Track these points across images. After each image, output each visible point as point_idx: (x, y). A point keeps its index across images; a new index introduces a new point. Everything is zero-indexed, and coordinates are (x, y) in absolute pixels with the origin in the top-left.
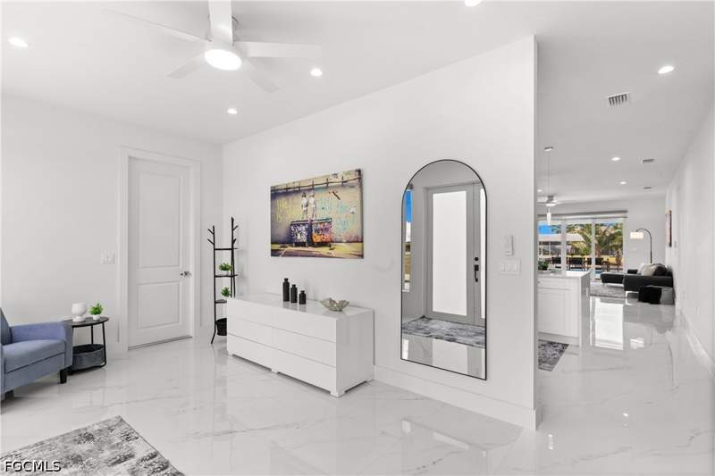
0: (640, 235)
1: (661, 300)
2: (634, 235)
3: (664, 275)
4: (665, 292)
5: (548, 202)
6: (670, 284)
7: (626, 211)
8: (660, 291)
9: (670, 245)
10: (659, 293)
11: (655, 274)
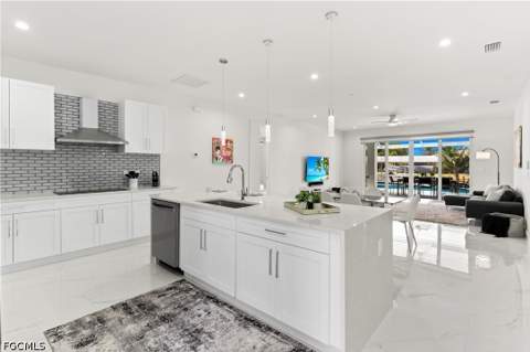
0: (487, 155)
1: (510, 232)
2: (480, 155)
3: (512, 200)
4: (515, 222)
5: (390, 121)
6: (520, 212)
7: (472, 131)
8: (508, 219)
9: (521, 165)
10: (506, 223)
11: (502, 199)
